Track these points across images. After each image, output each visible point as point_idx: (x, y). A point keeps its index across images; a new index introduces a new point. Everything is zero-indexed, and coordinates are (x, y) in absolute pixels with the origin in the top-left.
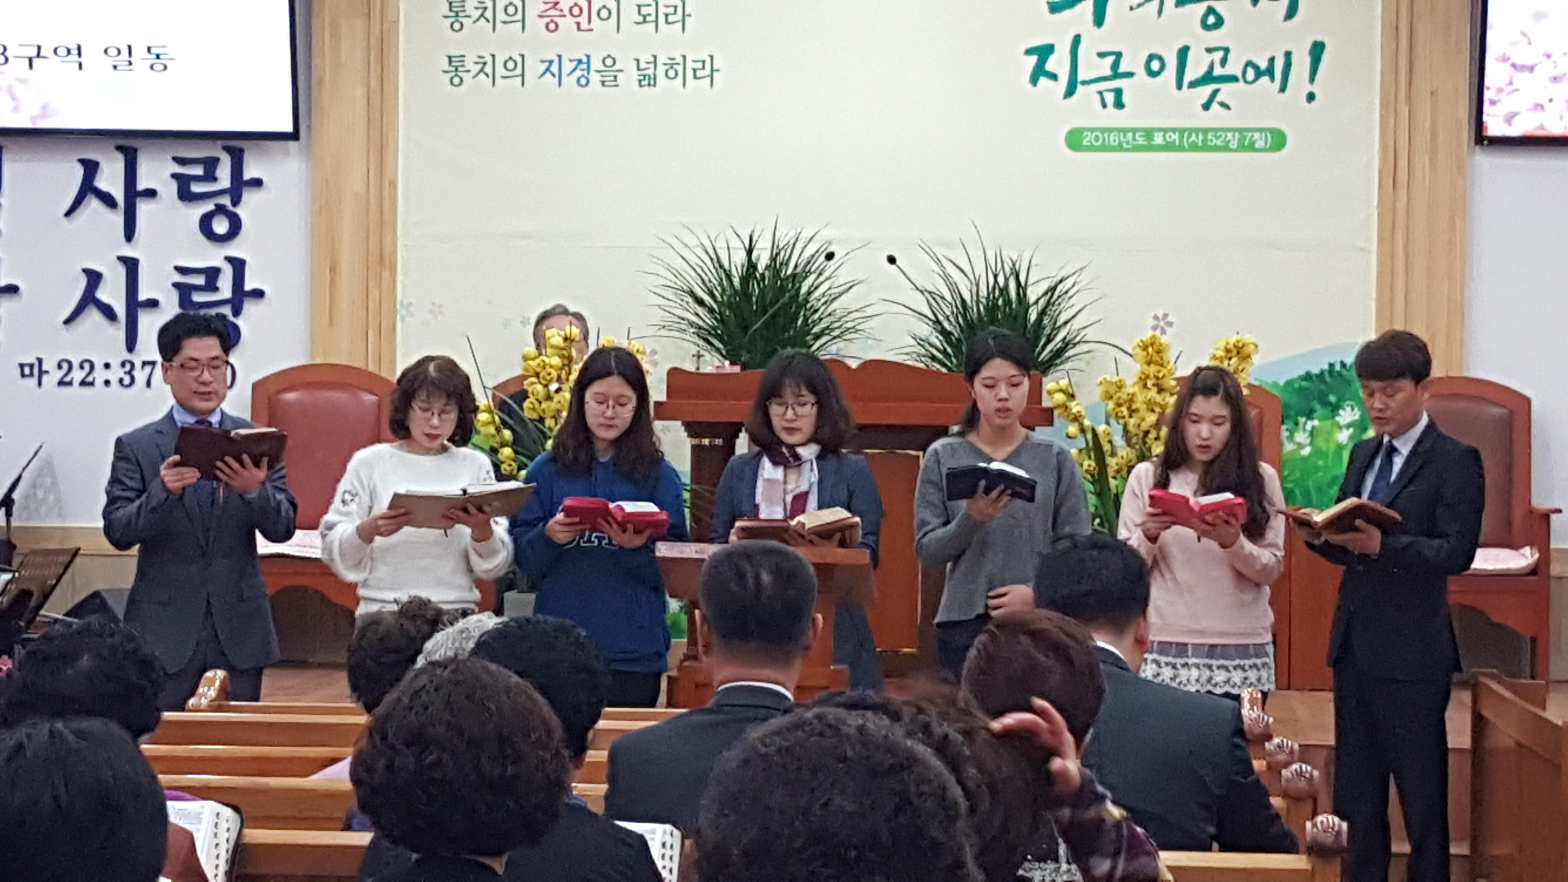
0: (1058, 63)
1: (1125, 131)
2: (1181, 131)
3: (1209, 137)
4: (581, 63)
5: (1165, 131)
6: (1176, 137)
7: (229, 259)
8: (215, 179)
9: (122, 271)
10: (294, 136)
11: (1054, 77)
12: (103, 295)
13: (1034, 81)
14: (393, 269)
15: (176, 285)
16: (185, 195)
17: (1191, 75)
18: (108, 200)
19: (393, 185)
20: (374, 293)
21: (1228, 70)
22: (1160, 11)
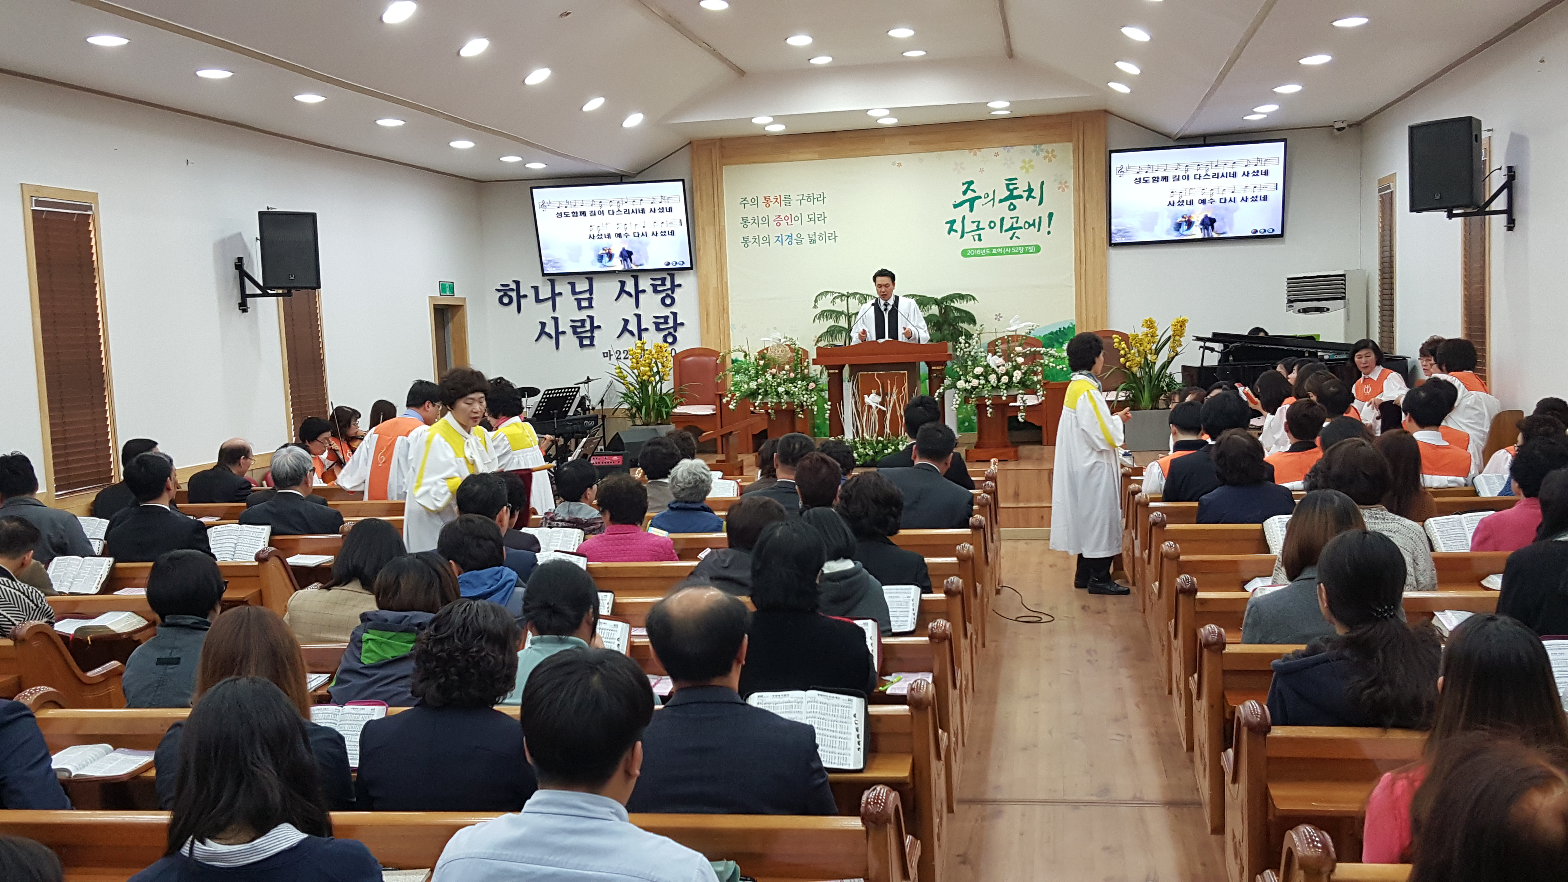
0: (957, 226)
1: (983, 249)
2: (1003, 248)
3: (1012, 250)
4: (790, 237)
5: (997, 248)
6: (1001, 250)
7: (671, 312)
8: (665, 285)
9: (635, 319)
10: (691, 268)
11: (956, 231)
12: (629, 327)
13: (949, 233)
14: (728, 313)
15: (654, 322)
16: (656, 291)
17: (1005, 228)
18: (630, 294)
19: (726, 283)
20: (722, 322)
21: (1018, 225)
22: (993, 205)
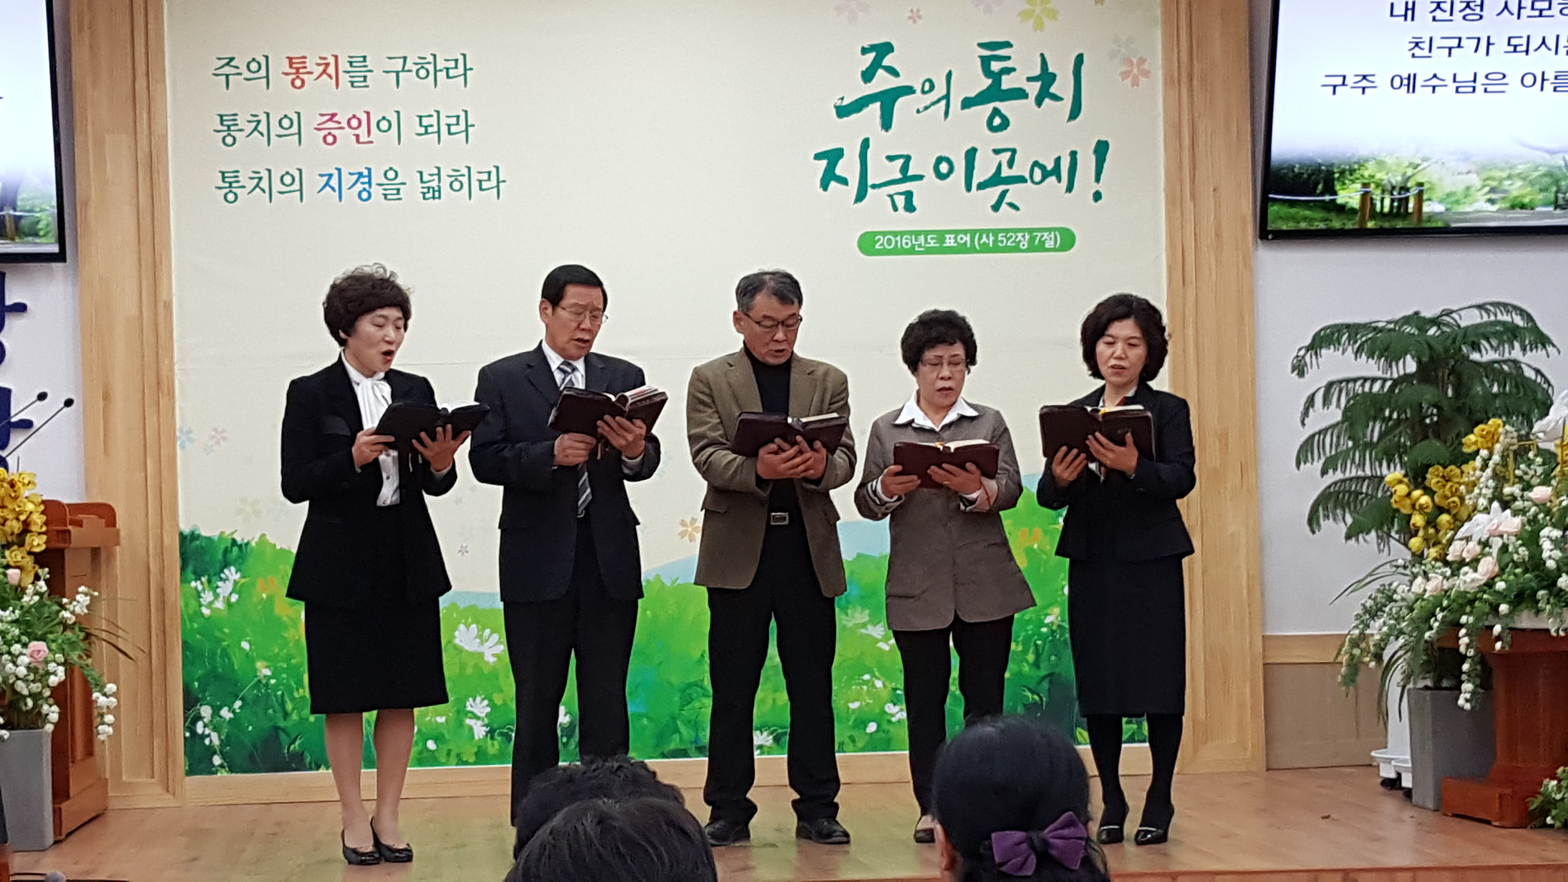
0: (848, 167)
1: (917, 233)
2: (973, 232)
3: (1000, 239)
4: (363, 176)
5: (956, 232)
6: (967, 238)
10: (60, 256)
11: (844, 181)
13: (825, 186)
14: (171, 395)
17: (979, 176)
19: (168, 306)
20: (151, 420)
21: (1014, 172)
22: (947, 114)
